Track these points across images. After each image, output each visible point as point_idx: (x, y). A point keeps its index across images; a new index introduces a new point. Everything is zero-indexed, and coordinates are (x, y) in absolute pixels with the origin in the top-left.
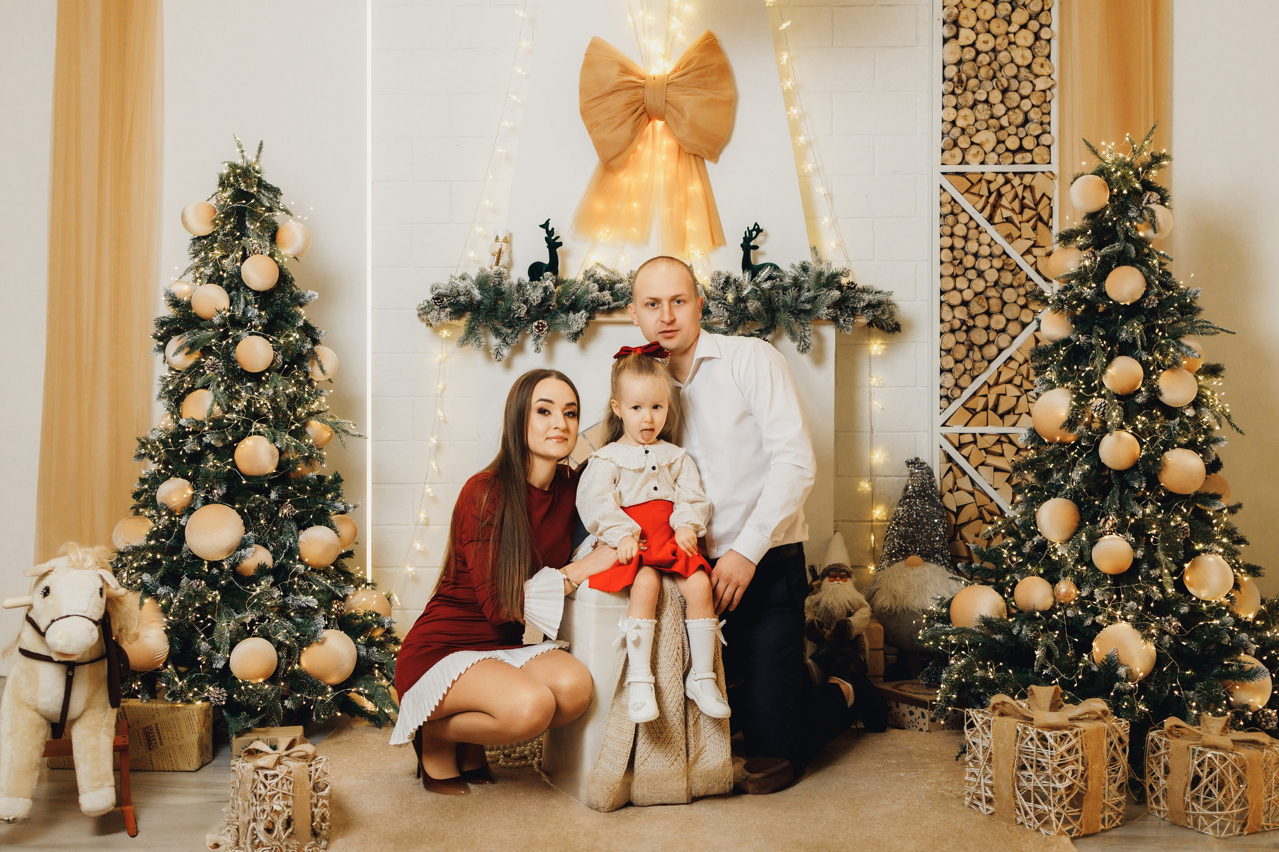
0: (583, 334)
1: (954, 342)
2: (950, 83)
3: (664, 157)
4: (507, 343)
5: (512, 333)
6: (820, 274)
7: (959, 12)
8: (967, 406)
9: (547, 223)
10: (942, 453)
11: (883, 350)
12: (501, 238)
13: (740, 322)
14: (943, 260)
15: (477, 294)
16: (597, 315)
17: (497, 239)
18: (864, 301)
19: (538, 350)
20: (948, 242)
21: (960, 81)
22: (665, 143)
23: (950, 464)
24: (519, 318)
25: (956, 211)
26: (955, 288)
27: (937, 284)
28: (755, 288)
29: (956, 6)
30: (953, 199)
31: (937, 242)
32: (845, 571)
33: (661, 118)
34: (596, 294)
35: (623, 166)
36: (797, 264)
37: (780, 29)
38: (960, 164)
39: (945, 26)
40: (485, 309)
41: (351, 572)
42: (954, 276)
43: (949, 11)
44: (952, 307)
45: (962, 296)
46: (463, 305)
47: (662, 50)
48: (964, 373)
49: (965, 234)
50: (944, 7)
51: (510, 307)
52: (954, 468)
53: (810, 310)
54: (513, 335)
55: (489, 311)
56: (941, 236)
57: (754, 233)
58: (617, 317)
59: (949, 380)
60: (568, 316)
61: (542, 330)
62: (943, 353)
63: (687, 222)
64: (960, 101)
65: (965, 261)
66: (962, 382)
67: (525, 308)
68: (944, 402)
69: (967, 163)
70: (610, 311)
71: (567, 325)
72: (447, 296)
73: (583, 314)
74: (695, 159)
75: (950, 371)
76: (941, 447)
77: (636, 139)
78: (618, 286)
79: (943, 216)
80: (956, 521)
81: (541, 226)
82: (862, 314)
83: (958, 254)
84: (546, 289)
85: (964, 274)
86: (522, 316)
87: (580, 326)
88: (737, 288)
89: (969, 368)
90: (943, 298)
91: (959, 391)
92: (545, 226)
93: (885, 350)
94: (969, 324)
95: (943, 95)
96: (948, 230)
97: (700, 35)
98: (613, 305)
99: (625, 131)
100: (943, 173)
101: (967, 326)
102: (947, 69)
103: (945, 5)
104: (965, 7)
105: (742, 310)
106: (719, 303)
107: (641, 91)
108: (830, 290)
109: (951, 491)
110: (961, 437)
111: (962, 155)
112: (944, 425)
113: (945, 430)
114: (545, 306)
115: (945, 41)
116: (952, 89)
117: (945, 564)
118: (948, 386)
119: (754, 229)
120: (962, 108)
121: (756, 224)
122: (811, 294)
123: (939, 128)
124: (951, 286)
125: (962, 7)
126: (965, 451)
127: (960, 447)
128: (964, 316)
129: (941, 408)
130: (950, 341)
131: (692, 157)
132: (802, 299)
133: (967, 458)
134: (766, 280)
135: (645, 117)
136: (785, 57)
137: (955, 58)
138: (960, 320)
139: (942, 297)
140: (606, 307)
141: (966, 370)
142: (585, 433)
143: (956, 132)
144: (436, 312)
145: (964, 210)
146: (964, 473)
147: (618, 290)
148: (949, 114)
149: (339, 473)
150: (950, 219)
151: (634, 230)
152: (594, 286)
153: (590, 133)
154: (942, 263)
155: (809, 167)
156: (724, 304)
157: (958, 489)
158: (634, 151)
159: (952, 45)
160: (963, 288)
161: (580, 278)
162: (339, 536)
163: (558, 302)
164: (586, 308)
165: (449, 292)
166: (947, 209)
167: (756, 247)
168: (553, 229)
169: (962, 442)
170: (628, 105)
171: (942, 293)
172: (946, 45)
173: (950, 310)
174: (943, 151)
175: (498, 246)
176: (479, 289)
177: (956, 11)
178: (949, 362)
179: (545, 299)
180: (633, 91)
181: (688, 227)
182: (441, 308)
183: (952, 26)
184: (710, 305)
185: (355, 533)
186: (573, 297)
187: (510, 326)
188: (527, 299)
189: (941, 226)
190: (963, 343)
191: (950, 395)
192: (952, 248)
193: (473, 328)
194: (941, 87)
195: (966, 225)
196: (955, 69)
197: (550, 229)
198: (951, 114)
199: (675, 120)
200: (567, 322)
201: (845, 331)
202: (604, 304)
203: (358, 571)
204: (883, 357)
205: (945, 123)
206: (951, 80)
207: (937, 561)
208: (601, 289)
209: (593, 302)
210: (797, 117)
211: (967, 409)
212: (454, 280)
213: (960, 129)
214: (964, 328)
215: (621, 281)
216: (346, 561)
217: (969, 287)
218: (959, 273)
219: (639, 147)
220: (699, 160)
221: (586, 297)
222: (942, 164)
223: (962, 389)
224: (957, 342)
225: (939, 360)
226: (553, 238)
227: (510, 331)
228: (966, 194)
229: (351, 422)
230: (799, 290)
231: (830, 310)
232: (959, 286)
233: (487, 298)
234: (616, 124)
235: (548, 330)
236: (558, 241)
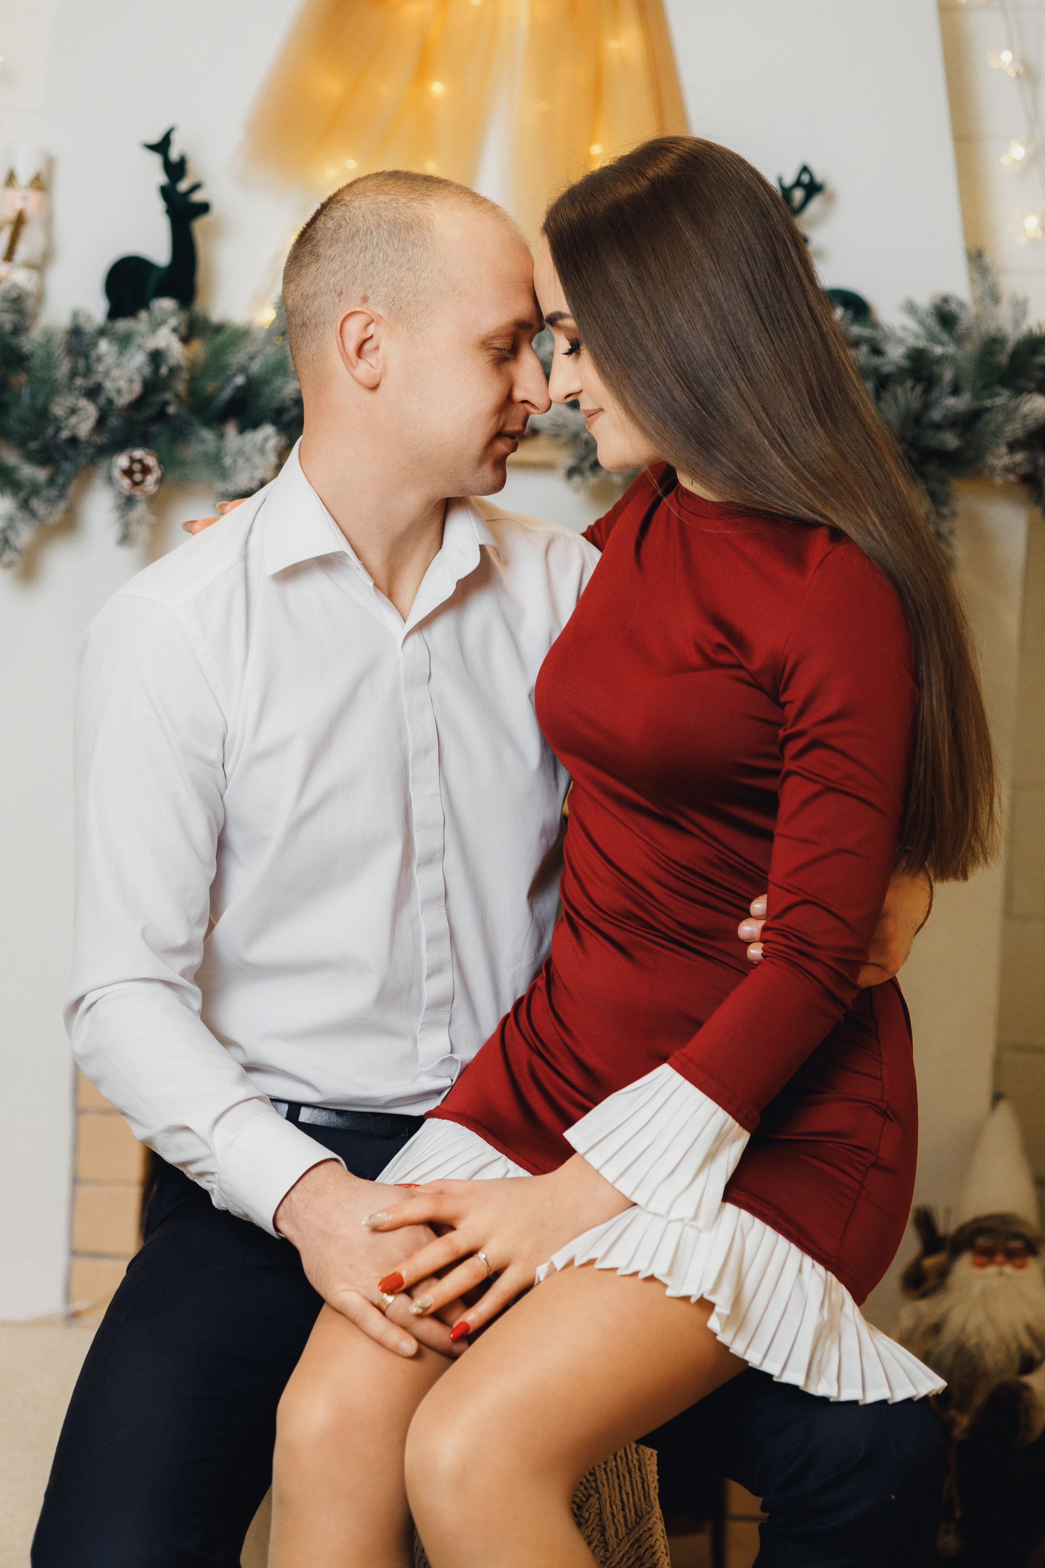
4: (33, 514)
5: (51, 482)
6: (993, 343)
9: (168, 137)
12: (23, 177)
17: (11, 179)
19: (125, 539)
24: (73, 441)
32: (1019, 1236)
36: (924, 301)
51: (45, 405)
53: (958, 452)
54: (51, 488)
57: (798, 195)
60: (221, 436)
61: (142, 480)
67: (90, 413)
71: (218, 465)
73: (268, 435)
84: (156, 357)
86: (81, 435)
87: (260, 473)
92: (162, 147)
108: (1019, 392)
114: (152, 405)
119: (798, 183)
121: (805, 169)
122: (964, 403)
132: (936, 415)
161: (261, 323)
163: (191, 394)
164: (277, 416)
168: (182, 158)
175: (10, 198)
179: (153, 386)
186: (240, 381)
187: (45, 461)
188: (99, 386)
197: (175, 157)
200: (217, 454)
221: (278, 382)
226: (183, 185)
227: (41, 474)
230: (927, 391)
231: (1020, 458)
235: (160, 481)
236: (198, 197)
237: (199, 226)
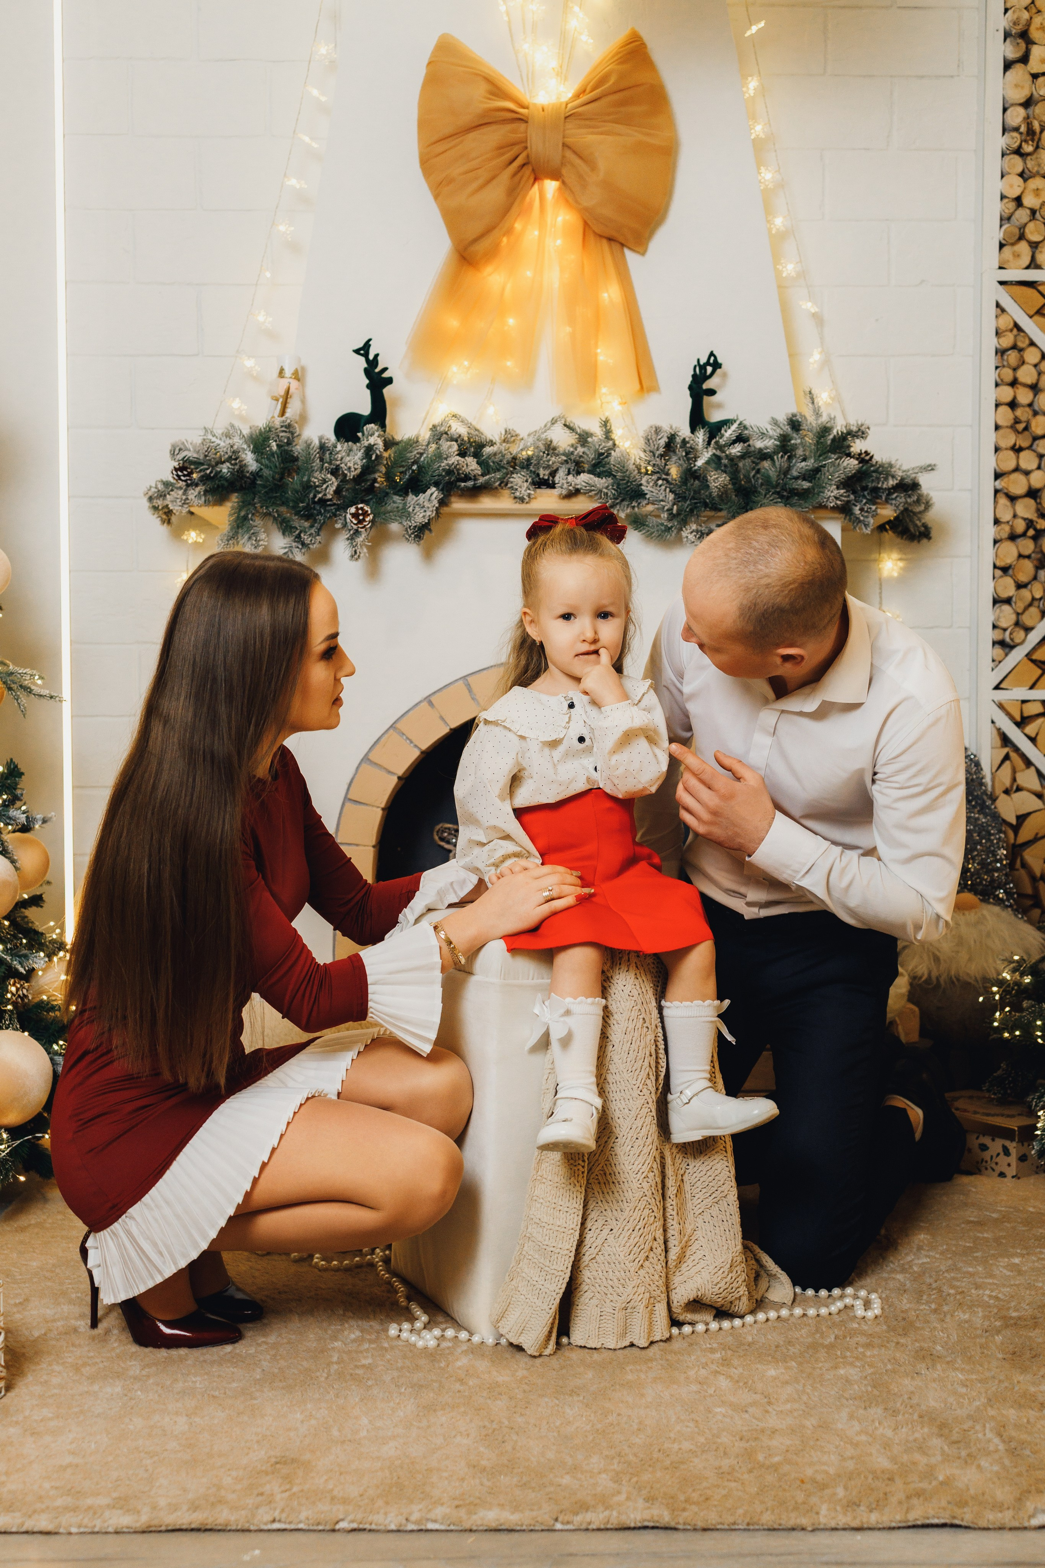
0: (430, 530)
1: (1016, 554)
2: (1015, 134)
3: (559, 242)
4: (303, 544)
5: (312, 526)
6: (825, 430)
7: (1031, 18)
8: (1034, 657)
9: (367, 346)
10: (995, 732)
11: (901, 568)
12: (288, 373)
13: (692, 511)
14: (1000, 423)
15: (250, 459)
16: (453, 499)
17: (282, 372)
18: (893, 477)
19: (355, 556)
20: (1007, 393)
21: (1031, 132)
22: (560, 219)
23: (1006, 750)
24: (323, 501)
25: (1020, 344)
26: (1017, 469)
27: (990, 463)
28: (718, 453)
29: (1026, 8)
30: (1016, 326)
31: (991, 395)
33: (555, 175)
34: (455, 459)
35: (492, 254)
36: (782, 418)
37: (746, 35)
38: (1028, 268)
39: (1008, 40)
40: (264, 486)
41: (40, 930)
42: (1017, 450)
43: (1015, 17)
44: (1013, 499)
45: (1028, 481)
46: (226, 479)
47: (554, 64)
48: (1030, 605)
49: (1034, 381)
50: (1006, 10)
51: (309, 481)
52: (1013, 755)
53: (810, 490)
54: (313, 531)
55: (271, 490)
56: (997, 385)
57: (709, 369)
58: (487, 503)
59: (1007, 615)
60: (405, 498)
61: (364, 520)
62: (999, 573)
63: (599, 351)
64: (1029, 166)
65: (1033, 424)
66: (1027, 620)
67: (333, 483)
68: (999, 651)
69: (1038, 267)
70: (475, 492)
71: (404, 514)
72: (197, 463)
73: (434, 493)
74: (611, 247)
75: (1008, 601)
76: (993, 722)
77: (515, 210)
78: (488, 450)
79: (1001, 352)
80: (1015, 839)
81: (357, 351)
82: (887, 501)
83: (1022, 413)
85: (1031, 446)
86: (329, 497)
87: (428, 513)
88: (687, 453)
89: (1038, 596)
90: (999, 484)
91: (1022, 633)
92: (364, 351)
93: (904, 569)
94: (1038, 527)
95: (1003, 155)
96: (1008, 375)
97: (620, 37)
98: (482, 480)
99: (495, 194)
100: (1002, 283)
101: (1035, 529)
102: (1008, 112)
103: (1008, 6)
104: (1039, 11)
105: (695, 492)
106: (659, 479)
107: (523, 126)
108: (840, 458)
109: (1007, 792)
110: (1025, 706)
111: (1030, 254)
112: (997, 688)
113: (1001, 696)
114: (367, 480)
115: (1008, 65)
116: (1017, 144)
117: (1011, 906)
118: (1004, 625)
119: (708, 363)
120: (1033, 176)
121: (712, 354)
122: (810, 464)
123: (996, 208)
124: (1012, 465)
125: (1034, 10)
126: (1031, 729)
127: (1022, 722)
128: (1031, 515)
129: (993, 661)
130: (1009, 553)
131: (605, 241)
132: (795, 472)
133: (1033, 740)
134: (734, 442)
135: (527, 171)
136: (753, 84)
137: (1021, 96)
138: (1025, 519)
139: (998, 482)
140: (470, 484)
141: (1033, 599)
142: (433, 699)
143: (1022, 215)
144: (181, 492)
145: (1032, 344)
146: (1028, 763)
147: (489, 457)
148: (1011, 186)
149: (16, 761)
150: (1013, 357)
151: (509, 364)
152: (450, 447)
153: (436, 197)
154: (997, 427)
155: (789, 268)
156: (666, 480)
157: (1019, 789)
158: (509, 231)
159: (1018, 73)
160: (1029, 468)
161: (425, 435)
162: (17, 869)
163: (389, 477)
164: (436, 484)
165: (202, 457)
166: (1007, 341)
167: (712, 392)
168: (377, 356)
169: (1026, 714)
170: (501, 148)
171: (998, 476)
172: (1008, 73)
173: (1008, 503)
174: (1002, 246)
175: (283, 384)
176: (254, 452)
177: (1026, 15)
178: (1008, 588)
179: (368, 469)
180: (509, 127)
181: (601, 358)
182: (188, 486)
183: (1020, 41)
184: (644, 481)
185: (46, 864)
186: (415, 467)
187: (308, 515)
188: (338, 468)
189: (997, 368)
190: (1028, 557)
191: (1008, 639)
192: (1013, 405)
193: (245, 518)
194: (1000, 142)
195: (1035, 366)
196: (1021, 112)
197: (371, 357)
198: (1015, 186)
199: (581, 177)
200: (404, 508)
201: (861, 529)
202: (467, 478)
203: (52, 929)
204: (902, 580)
205: (1006, 200)
206: (1016, 129)
207: (999, 902)
208: (462, 454)
209: (449, 472)
210: (771, 186)
211: (1034, 662)
212: (210, 437)
213: (1028, 212)
214: (1031, 532)
215: (492, 443)
216: (31, 913)
217: (1039, 468)
218: (1025, 444)
219: (518, 226)
220: (616, 247)
221: (436, 466)
222: (1000, 268)
223: (1028, 630)
224: (1020, 556)
225: (992, 584)
226: (377, 370)
227: (307, 524)
228: (1036, 318)
229: (35, 672)
230: (790, 458)
231: (842, 491)
232: (1024, 465)
233: (267, 467)
234: (480, 181)
235: (373, 522)
236: (386, 375)
237: (388, 392)
